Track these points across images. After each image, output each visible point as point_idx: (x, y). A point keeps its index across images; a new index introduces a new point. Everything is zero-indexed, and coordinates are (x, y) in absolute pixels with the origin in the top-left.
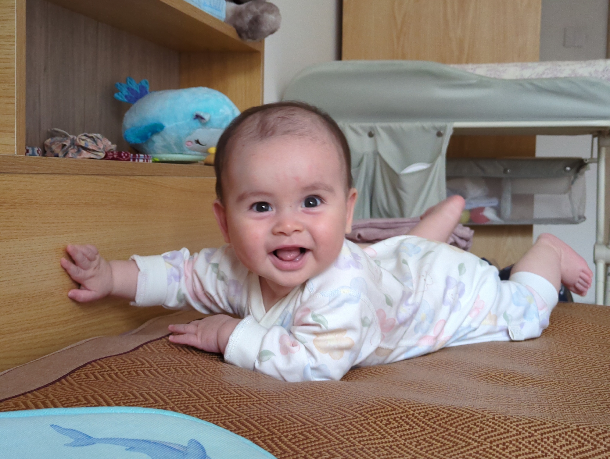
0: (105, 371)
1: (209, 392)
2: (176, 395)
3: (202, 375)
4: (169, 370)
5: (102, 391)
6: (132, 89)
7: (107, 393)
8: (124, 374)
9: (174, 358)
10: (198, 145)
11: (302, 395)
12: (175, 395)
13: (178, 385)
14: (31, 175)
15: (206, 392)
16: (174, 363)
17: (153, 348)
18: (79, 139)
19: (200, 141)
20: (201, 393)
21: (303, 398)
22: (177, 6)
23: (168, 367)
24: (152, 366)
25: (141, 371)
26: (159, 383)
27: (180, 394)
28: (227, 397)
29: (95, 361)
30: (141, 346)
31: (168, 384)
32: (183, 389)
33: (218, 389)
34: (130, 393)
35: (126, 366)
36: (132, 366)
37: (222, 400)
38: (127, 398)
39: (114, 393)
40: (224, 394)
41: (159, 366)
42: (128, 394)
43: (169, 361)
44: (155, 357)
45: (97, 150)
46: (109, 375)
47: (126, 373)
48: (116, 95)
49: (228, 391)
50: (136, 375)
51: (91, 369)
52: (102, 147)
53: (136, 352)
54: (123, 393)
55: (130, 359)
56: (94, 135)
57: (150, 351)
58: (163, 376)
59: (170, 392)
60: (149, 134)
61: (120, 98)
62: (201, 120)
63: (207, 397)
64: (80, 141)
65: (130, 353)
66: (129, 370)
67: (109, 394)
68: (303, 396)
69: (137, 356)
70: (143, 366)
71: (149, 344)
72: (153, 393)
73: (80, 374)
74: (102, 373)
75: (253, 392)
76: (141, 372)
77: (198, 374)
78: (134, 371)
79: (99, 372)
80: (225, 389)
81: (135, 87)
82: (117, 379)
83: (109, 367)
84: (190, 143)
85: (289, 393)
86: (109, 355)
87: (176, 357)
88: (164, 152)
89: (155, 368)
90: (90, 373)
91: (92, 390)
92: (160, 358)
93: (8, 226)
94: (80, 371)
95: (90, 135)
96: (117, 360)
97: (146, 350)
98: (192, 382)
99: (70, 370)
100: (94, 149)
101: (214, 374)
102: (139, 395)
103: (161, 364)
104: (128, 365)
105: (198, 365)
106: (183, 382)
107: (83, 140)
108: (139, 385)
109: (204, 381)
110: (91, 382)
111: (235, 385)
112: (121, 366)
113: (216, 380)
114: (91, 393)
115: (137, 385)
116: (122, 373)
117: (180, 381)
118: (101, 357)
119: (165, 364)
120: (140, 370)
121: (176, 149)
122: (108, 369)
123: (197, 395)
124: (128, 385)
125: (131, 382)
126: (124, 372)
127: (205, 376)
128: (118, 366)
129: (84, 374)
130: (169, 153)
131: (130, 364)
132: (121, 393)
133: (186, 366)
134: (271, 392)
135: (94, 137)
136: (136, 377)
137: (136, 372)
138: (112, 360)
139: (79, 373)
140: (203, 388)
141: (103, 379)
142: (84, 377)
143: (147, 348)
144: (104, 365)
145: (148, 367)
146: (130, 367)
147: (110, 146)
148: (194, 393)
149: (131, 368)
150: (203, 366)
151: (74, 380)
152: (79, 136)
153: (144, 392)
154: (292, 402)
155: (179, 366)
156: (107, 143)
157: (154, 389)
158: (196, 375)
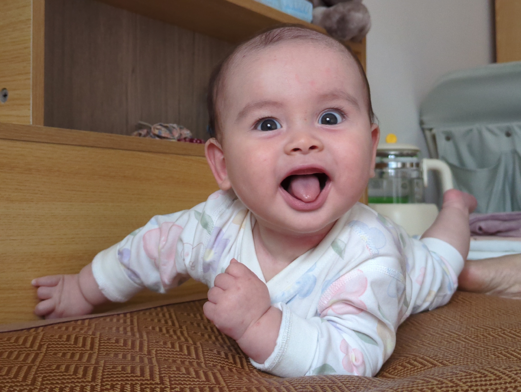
14: (52, 145)
22: (247, 5)
45: (170, 137)
52: (176, 135)
56: (169, 125)
64: (154, 130)
93: (21, 190)
100: (167, 136)
107: (157, 129)
152: (155, 125)
156: (184, 132)
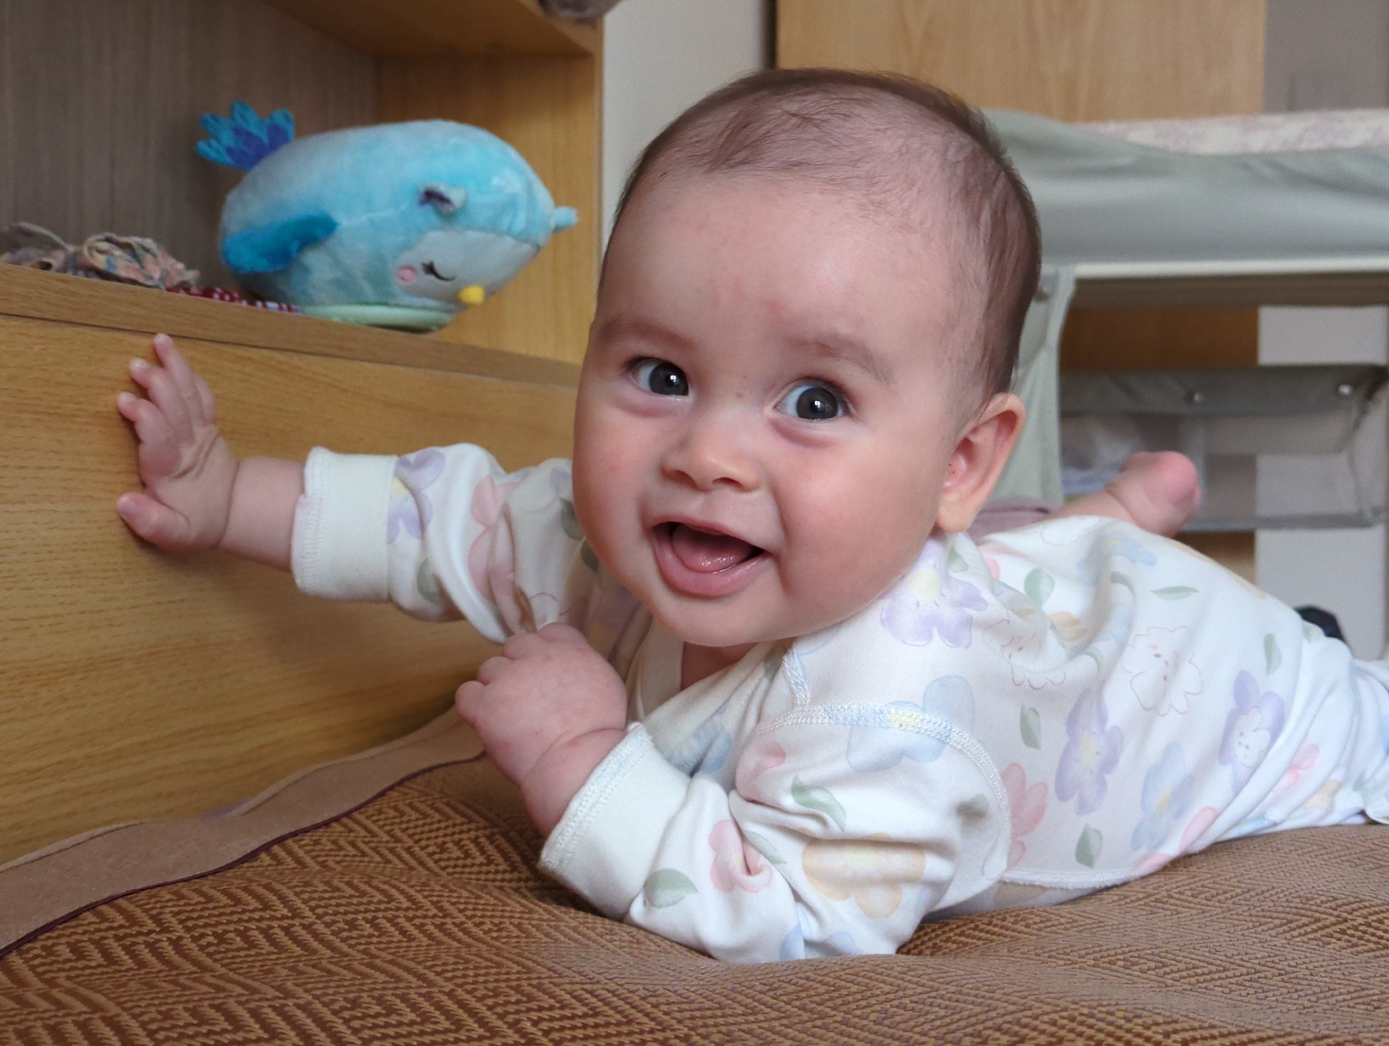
0: (139, 934)
1: (490, 1002)
2: (378, 1015)
3: (459, 941)
4: (352, 925)
5: (119, 1004)
6: (249, 135)
7: (137, 1011)
8: (203, 942)
9: (366, 883)
10: (432, 278)
11: (797, 1003)
12: (372, 1012)
13: (382, 977)
15: (480, 1000)
16: (370, 903)
17: (301, 853)
18: (90, 249)
19: (437, 268)
20: (462, 1005)
21: (806, 1016)
23: (350, 917)
24: (296, 914)
25: (262, 931)
26: (317, 972)
27: (391, 1011)
28: (552, 1019)
29: (109, 901)
30: (266, 848)
31: (348, 975)
32: (399, 992)
33: (517, 989)
34: (218, 1008)
35: (210, 916)
36: (232, 913)
37: (533, 1030)
38: (204, 1029)
39: (159, 1012)
40: (540, 1009)
41: (320, 911)
42: (212, 1013)
43: (351, 897)
44: (307, 884)
45: (141, 279)
46: (153, 948)
47: (211, 939)
48: (202, 146)
49: (552, 996)
50: (242, 944)
51: (92, 928)
52: (157, 275)
53: (248, 870)
54: (194, 1012)
55: (224, 892)
56: (134, 240)
57: (293, 864)
58: (333, 949)
59: (355, 1004)
60: (294, 246)
61: (213, 154)
62: (439, 204)
63: (482, 1022)
64: (91, 255)
65: (230, 873)
66: (219, 930)
67: (142, 1014)
68: (803, 1008)
69: (250, 881)
70: (267, 914)
71: (289, 842)
72: (298, 1006)
73: (54, 945)
74: (128, 941)
75: (636, 999)
76: (261, 937)
77: (445, 939)
78: (236, 930)
79: (117, 938)
80: (539, 987)
81: (255, 124)
82: (176, 958)
83: (157, 920)
84: (408, 273)
85: (753, 998)
86: (161, 882)
87: (375, 882)
88: (336, 301)
89: (306, 922)
90: (90, 940)
91: (85, 1001)
92: (322, 887)
94: (55, 934)
95: (124, 239)
96: (182, 897)
97: (279, 862)
98: (429, 968)
99: (23, 932)
100: (132, 276)
101: (496, 939)
102: (247, 1016)
103: (326, 906)
104: (216, 912)
105: (447, 906)
106: (399, 966)
107: (101, 252)
108: (249, 982)
109: (467, 961)
110: (88, 971)
111: (569, 973)
112: (195, 915)
113: (507, 958)
114: (80, 1014)
115: (241, 979)
116: (195, 939)
117: (390, 962)
118: (132, 888)
119: (338, 905)
120: (258, 928)
121: (369, 291)
122: (151, 925)
123: (448, 1014)
124: (214, 981)
125: (223, 970)
126: (203, 936)
127: (469, 946)
128: (183, 917)
129: (68, 944)
130: (350, 303)
131: (225, 906)
132: (186, 1009)
133: (407, 909)
134: (693, 996)
135: (135, 246)
136: (242, 953)
137: (243, 934)
138: (168, 897)
139: (50, 942)
140: (469, 987)
141: (130, 963)
142: (66, 953)
143: (282, 854)
144: (139, 914)
145: (284, 918)
146: (224, 919)
147: (179, 272)
148: (439, 1006)
149: (229, 922)
150: (461, 911)
151: (33, 968)
152: (91, 240)
153: (266, 1004)
154: (771, 1030)
155: (386, 910)
156: (172, 266)
157: (299, 991)
158: (440, 943)
